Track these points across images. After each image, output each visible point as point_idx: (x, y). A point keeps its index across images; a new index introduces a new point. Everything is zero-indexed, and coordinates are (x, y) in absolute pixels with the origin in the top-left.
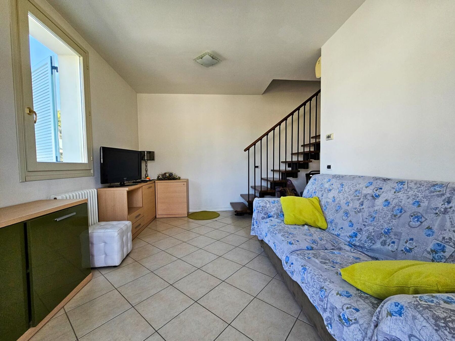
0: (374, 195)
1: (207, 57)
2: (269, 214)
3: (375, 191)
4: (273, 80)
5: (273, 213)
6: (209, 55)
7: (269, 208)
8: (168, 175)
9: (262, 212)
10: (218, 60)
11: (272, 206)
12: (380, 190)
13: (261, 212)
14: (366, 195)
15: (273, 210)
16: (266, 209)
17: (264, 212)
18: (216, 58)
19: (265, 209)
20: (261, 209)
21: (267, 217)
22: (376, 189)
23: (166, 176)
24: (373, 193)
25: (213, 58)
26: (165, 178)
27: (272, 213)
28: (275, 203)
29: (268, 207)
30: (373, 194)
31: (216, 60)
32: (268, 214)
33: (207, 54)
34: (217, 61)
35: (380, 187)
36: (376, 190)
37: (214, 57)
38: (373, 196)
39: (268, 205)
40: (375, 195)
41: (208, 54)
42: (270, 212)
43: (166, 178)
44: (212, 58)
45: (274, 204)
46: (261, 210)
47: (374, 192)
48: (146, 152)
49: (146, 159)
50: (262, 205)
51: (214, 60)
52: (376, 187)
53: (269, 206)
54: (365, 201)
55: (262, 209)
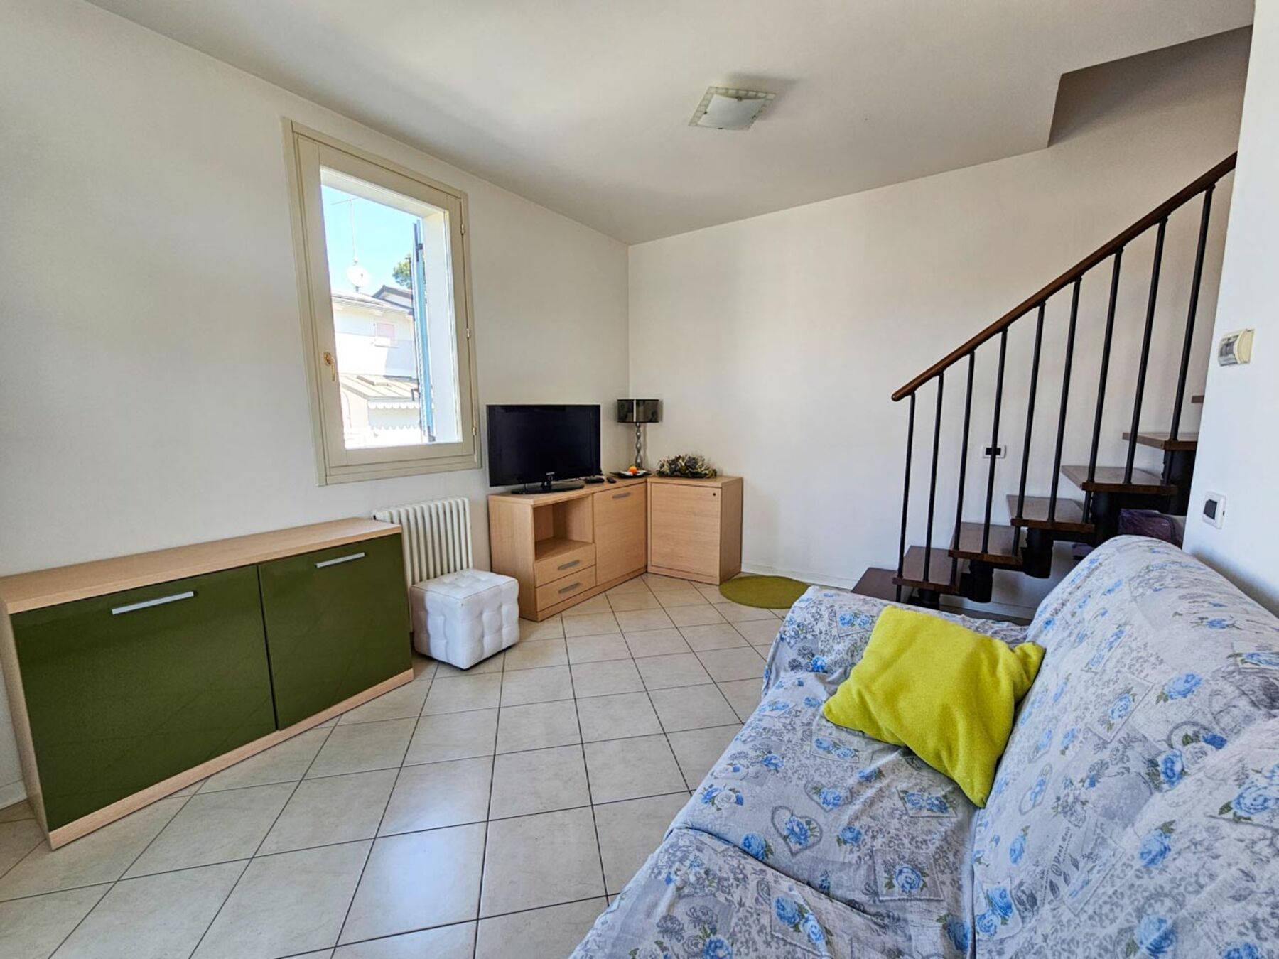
0: (1160, 760)
1: (718, 102)
2: (816, 656)
3: (1177, 740)
4: (1063, 76)
5: (833, 657)
6: (721, 94)
7: (823, 636)
8: (683, 464)
9: (792, 642)
10: (760, 95)
11: (835, 632)
12: (1208, 748)
13: (789, 643)
14: (1135, 740)
15: (837, 647)
16: (809, 636)
17: (800, 645)
18: (751, 93)
19: (806, 637)
20: (793, 634)
21: (807, 664)
22: (1190, 731)
23: (677, 465)
24: (1164, 746)
25: (739, 98)
26: (675, 471)
27: (830, 658)
28: (853, 625)
29: (821, 633)
30: (1160, 753)
31: (755, 97)
32: (813, 656)
33: (713, 94)
34: (763, 100)
35: (1217, 731)
36: (1187, 740)
37: (742, 93)
38: (1153, 763)
39: (821, 626)
40: (1166, 761)
41: (716, 93)
42: (822, 652)
43: (678, 473)
44: (736, 100)
45: (846, 627)
46: (791, 637)
47: (1171, 746)
48: (635, 402)
49: (635, 420)
50: (798, 621)
51: (745, 101)
52: (1199, 718)
53: (824, 629)
54: (1113, 769)
55: (797, 633)
